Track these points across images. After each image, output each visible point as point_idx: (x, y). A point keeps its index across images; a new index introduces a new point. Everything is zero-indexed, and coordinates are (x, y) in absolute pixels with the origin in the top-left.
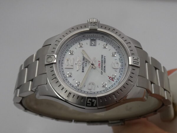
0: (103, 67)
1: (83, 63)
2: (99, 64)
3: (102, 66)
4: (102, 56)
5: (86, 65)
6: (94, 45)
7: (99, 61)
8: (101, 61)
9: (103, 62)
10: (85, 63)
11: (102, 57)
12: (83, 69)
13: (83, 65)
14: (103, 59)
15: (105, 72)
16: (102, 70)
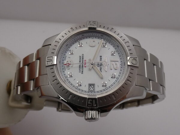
0: (81, 61)
1: (101, 65)
2: (85, 64)
3: (83, 62)
4: (82, 73)
6: (91, 86)
9: (81, 66)
10: (100, 65)
11: (82, 71)
12: (101, 59)
14: (81, 69)
15: (80, 57)
16: (83, 58)
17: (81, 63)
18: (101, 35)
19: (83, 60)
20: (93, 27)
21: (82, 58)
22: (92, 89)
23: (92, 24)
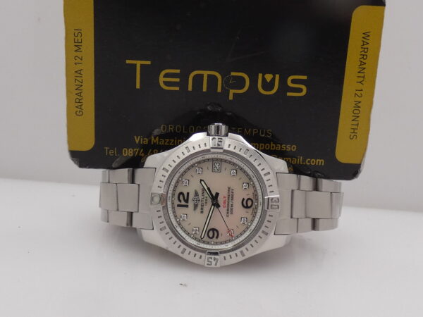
0: (230, 206)
3: (228, 204)
4: (229, 188)
5: (206, 203)
6: (218, 169)
7: (224, 197)
8: (227, 197)
9: (230, 198)
10: (204, 200)
11: (229, 191)
12: (202, 209)
14: (231, 194)
15: (232, 213)
16: (228, 210)
17: (230, 203)
19: (228, 207)
20: (213, 257)
21: (230, 211)
22: (217, 165)
23: (212, 260)
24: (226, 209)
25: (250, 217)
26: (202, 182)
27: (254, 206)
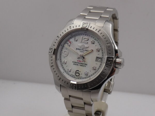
0: (78, 64)
1: (83, 50)
2: (80, 61)
4: (87, 65)
5: (81, 52)
8: (82, 63)
9: (81, 65)
11: (85, 64)
12: (78, 49)
13: (82, 50)
14: (84, 65)
16: (76, 62)
17: (79, 64)
18: (60, 46)
19: (77, 63)
20: (53, 51)
21: (75, 63)
23: (51, 51)
24: (77, 62)
25: (70, 73)
26: (91, 51)
27: (75, 76)
